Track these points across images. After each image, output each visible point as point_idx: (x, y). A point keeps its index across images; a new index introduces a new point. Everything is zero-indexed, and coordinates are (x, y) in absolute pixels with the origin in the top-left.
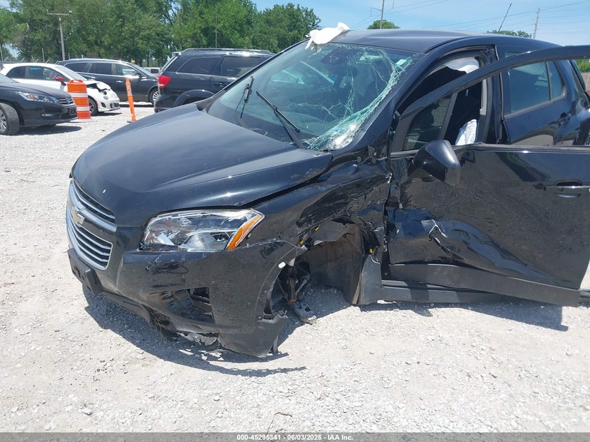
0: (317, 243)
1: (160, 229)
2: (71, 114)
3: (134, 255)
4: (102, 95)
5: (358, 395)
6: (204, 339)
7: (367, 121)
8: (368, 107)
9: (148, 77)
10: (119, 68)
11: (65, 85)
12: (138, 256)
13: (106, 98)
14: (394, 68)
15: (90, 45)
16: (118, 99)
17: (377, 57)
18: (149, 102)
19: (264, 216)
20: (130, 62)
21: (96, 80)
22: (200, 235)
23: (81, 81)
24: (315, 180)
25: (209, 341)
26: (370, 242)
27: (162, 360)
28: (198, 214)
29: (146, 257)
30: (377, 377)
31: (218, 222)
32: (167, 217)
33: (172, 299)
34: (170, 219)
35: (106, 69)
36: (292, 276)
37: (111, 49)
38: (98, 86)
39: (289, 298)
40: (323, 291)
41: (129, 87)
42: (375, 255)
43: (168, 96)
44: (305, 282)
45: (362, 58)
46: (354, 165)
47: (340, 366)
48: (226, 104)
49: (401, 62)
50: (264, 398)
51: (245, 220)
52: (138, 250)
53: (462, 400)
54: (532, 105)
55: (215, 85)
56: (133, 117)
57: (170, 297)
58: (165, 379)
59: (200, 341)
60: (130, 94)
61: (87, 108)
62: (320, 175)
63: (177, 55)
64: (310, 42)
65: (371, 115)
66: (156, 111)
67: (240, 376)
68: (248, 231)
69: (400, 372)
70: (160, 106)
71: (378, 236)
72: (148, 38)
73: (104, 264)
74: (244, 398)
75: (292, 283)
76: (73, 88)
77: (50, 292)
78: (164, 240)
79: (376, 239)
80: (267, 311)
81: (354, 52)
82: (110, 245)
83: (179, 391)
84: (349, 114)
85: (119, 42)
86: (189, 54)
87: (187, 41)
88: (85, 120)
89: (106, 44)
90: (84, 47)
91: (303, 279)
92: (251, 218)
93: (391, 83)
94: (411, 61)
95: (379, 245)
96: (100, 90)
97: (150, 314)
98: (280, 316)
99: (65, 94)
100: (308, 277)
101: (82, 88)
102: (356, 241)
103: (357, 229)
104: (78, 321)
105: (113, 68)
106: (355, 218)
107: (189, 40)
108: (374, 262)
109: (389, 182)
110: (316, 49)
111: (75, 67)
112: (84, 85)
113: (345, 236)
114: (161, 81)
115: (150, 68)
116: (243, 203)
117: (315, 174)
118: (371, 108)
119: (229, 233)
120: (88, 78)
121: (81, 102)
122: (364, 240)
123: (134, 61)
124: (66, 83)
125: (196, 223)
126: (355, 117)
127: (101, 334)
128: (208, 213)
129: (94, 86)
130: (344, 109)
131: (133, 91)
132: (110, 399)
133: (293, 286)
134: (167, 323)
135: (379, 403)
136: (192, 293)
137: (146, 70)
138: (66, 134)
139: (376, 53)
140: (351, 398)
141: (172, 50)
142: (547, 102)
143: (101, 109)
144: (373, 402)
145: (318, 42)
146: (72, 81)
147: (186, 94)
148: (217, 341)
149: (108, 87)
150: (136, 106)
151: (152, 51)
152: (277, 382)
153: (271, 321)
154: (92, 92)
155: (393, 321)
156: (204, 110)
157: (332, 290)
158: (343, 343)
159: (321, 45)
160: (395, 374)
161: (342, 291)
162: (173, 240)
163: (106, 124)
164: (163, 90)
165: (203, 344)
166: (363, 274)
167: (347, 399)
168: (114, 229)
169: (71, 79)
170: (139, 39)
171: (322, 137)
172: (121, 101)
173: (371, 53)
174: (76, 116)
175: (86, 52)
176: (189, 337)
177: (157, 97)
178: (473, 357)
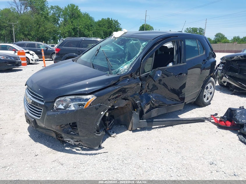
0: (116, 107)
1: (60, 103)
2: (19, 64)
3: (50, 113)
4: (31, 56)
5: (130, 159)
6: (75, 143)
7: (132, 64)
8: (133, 59)
9: (50, 48)
10: (38, 45)
11: (16, 52)
12: (52, 112)
13: (33, 58)
14: (141, 46)
15: (26, 35)
16: (38, 58)
17: (136, 42)
18: (51, 58)
19: (96, 97)
20: (42, 42)
21: (29, 50)
22: (74, 105)
23: (23, 51)
24: (114, 84)
25: (77, 143)
26: (135, 107)
27: (60, 152)
28: (73, 97)
29: (55, 113)
30: (137, 153)
31: (80, 100)
32: (62, 99)
33: (64, 128)
34: (63, 99)
35: (33, 45)
36: (108, 120)
37: (34, 37)
38: (30, 52)
39: (106, 128)
40: (119, 126)
41: (43, 53)
42: (137, 111)
43: (60, 56)
44: (112, 122)
45: (131, 42)
46: (128, 79)
47: (124, 150)
48: (83, 59)
49: (144, 43)
50: (97, 162)
51: (90, 99)
52: (52, 111)
53: (166, 159)
54: (192, 57)
55: (78, 51)
56: (45, 65)
57: (63, 127)
58: (61, 158)
59: (74, 144)
60: (43, 55)
61: (25, 62)
62: (116, 83)
63: (63, 40)
64: (113, 36)
65: (134, 62)
66: (55, 62)
67: (88, 155)
68: (91, 102)
69: (145, 151)
70: (56, 60)
71: (138, 104)
72: (50, 32)
73: (39, 117)
74: (90, 162)
75: (107, 123)
76: (20, 53)
77: (16, 131)
78: (61, 107)
79: (137, 105)
80: (98, 131)
81: (128, 40)
82: (42, 110)
83: (67, 161)
84: (126, 62)
85: (38, 34)
86: (68, 39)
87: (66, 34)
88: (25, 67)
89: (32, 35)
90: (22, 36)
91: (111, 121)
92: (91, 98)
93: (141, 51)
94: (147, 43)
95: (138, 108)
96: (31, 54)
97: (56, 134)
98: (102, 133)
99: (17, 56)
100: (113, 120)
101: (23, 54)
102: (130, 106)
103: (130, 102)
104: (28, 140)
105: (36, 45)
106: (130, 98)
107: (67, 33)
108: (137, 113)
109: (140, 85)
110: (115, 39)
111: (20, 45)
112: (24, 52)
113: (126, 105)
114: (56, 50)
115: (51, 45)
116: (89, 92)
117: (114, 82)
118: (133, 60)
119: (84, 103)
120: (25, 49)
121: (23, 59)
122: (133, 106)
123: (44, 42)
124: (17, 52)
125: (72, 100)
126: (128, 63)
127: (37, 144)
128: (77, 97)
129: (28, 53)
130: (124, 60)
131: (45, 54)
132: (41, 165)
133: (108, 124)
134: (62, 137)
135: (137, 161)
136: (71, 124)
137: (49, 46)
138: (17, 72)
139: (136, 40)
140: (128, 160)
141: (60, 37)
142: (198, 56)
143: (31, 62)
144: (135, 161)
145: (116, 37)
146: (19, 51)
147: (67, 55)
148: (80, 143)
149: (34, 53)
150: (46, 60)
151: (51, 38)
152: (102, 157)
153: (99, 135)
154: (27, 55)
155: (144, 135)
156: (75, 62)
157: (122, 126)
158: (126, 143)
159: (117, 38)
160: (143, 152)
161: (126, 126)
162: (64, 107)
163: (33, 68)
164: (57, 54)
165: (75, 144)
166: (133, 118)
167: (126, 160)
168: (43, 104)
169: (19, 50)
170: (47, 33)
171: (117, 70)
172: (39, 58)
173: (134, 40)
174: (21, 65)
175: (24, 38)
176: (70, 142)
177: (54, 56)
178: (171, 146)
